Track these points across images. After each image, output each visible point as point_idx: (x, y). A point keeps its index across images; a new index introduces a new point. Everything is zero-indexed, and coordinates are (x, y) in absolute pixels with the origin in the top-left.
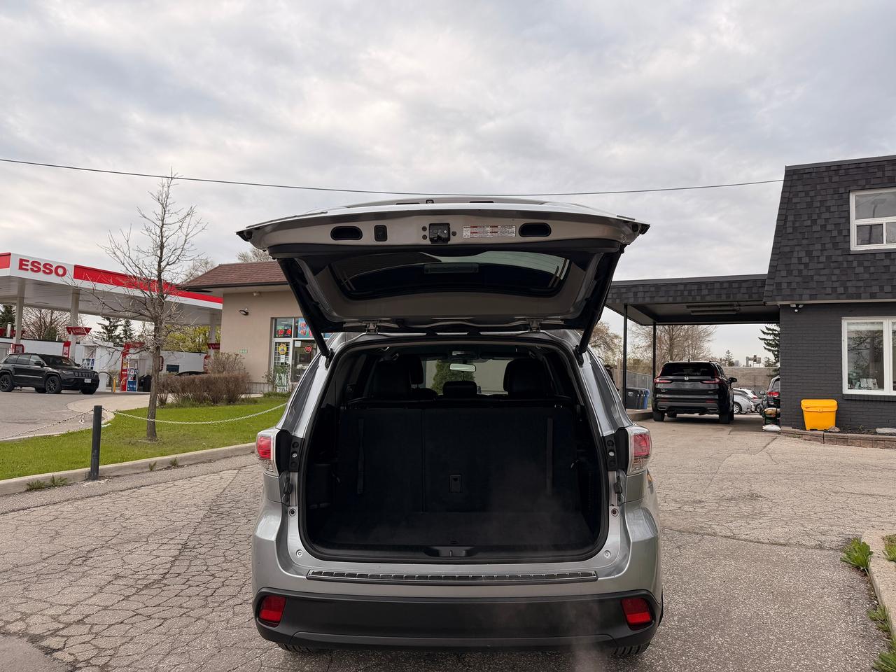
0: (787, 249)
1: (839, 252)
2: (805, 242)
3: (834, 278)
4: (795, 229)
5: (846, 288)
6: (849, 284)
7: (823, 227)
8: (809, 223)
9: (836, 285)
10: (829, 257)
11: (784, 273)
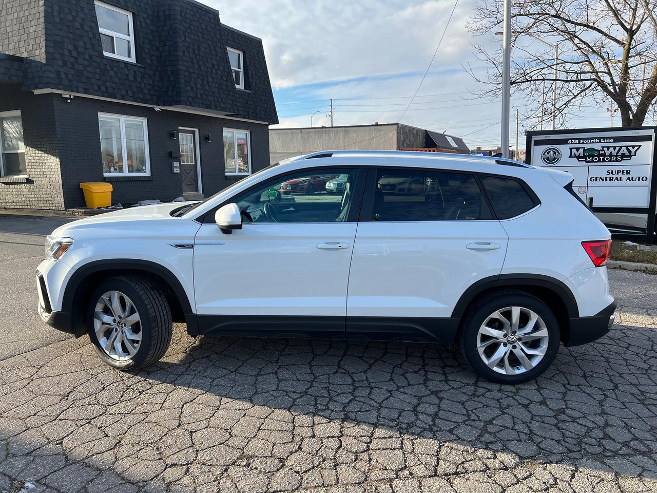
0: (58, 39)
1: (96, 54)
2: (70, 36)
3: (97, 77)
4: (61, 19)
5: (106, 88)
6: (108, 84)
7: (82, 25)
8: (70, 17)
9: (100, 83)
10: (91, 56)
11: (60, 63)
